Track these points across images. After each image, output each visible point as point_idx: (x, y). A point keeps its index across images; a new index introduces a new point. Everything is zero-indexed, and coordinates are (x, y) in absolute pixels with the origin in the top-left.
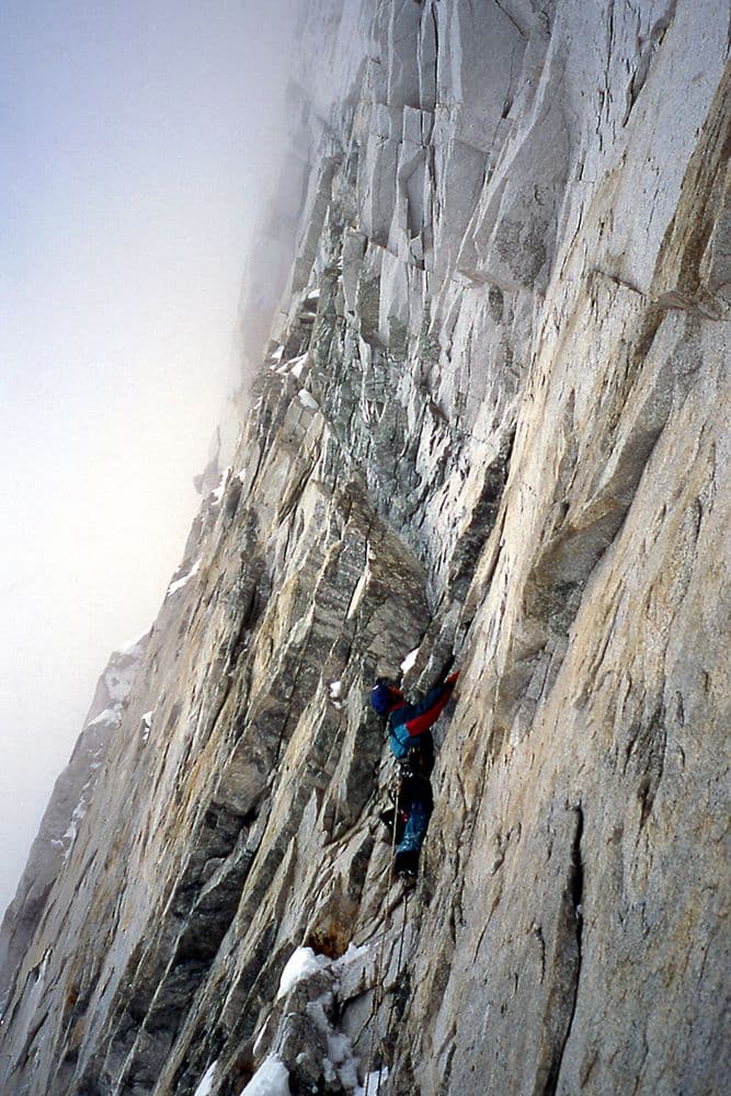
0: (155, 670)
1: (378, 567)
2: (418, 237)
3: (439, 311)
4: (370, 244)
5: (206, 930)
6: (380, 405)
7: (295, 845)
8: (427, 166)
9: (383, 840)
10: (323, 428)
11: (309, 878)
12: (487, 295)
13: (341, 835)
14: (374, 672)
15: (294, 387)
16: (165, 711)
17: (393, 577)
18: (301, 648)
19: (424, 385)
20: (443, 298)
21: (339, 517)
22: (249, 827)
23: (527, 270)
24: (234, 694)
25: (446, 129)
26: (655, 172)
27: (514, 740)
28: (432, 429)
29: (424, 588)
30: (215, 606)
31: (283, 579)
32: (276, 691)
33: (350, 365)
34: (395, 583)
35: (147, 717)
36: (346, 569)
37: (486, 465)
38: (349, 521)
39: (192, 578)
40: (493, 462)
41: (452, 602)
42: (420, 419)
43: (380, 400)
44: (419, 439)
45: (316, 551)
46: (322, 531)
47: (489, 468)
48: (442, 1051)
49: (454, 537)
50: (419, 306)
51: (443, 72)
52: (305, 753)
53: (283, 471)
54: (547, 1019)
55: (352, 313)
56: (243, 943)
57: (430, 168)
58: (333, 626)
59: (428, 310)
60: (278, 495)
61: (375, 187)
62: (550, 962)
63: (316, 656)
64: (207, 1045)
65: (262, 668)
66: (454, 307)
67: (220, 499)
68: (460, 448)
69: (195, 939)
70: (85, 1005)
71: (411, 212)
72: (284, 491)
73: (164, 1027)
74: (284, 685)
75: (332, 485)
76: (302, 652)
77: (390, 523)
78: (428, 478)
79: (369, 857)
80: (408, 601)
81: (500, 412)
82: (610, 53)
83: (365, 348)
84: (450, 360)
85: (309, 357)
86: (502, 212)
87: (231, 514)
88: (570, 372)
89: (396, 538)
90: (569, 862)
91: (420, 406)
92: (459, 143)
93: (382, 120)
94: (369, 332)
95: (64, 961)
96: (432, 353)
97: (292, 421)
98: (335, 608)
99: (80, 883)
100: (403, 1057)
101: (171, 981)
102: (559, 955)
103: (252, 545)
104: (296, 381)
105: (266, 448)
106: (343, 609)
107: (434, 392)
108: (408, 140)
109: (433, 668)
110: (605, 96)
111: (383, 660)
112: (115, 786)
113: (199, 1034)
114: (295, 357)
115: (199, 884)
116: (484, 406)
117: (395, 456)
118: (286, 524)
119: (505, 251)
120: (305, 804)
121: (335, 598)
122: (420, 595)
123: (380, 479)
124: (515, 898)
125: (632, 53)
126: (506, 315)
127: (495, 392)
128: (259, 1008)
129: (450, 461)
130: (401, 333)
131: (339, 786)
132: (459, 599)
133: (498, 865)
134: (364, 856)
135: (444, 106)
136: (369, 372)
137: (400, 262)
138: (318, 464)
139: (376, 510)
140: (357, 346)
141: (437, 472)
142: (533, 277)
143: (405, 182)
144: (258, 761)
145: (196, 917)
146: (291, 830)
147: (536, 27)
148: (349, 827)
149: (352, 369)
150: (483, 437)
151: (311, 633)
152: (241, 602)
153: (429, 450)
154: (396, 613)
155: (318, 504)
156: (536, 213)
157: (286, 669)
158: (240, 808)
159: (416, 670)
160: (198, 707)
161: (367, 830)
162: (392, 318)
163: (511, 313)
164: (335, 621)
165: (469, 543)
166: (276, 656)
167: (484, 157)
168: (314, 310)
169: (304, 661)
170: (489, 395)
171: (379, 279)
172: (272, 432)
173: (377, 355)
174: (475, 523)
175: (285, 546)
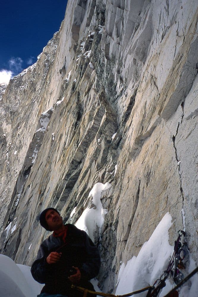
0: (54, 123)
1: (107, 114)
2: (119, 38)
3: (123, 55)
4: (108, 36)
5: (71, 183)
6: (109, 74)
7: (90, 170)
9: (108, 171)
10: (95, 75)
11: (94, 177)
12: (133, 59)
13: (99, 169)
14: (107, 139)
16: (58, 135)
17: (111, 117)
18: (91, 129)
19: (119, 72)
20: (124, 52)
21: (99, 101)
22: (80, 164)
23: (141, 58)
24: (76, 135)
25: (126, 15)
27: (132, 162)
28: (120, 83)
29: (117, 119)
31: (86, 110)
32: (86, 138)
34: (111, 118)
35: (53, 134)
36: (101, 113)
38: (102, 102)
39: (62, 102)
41: (122, 126)
42: (117, 79)
43: (109, 72)
44: (117, 84)
45: (94, 106)
46: (95, 102)
47: (131, 97)
48: (118, 209)
49: (123, 110)
51: (126, 2)
52: (93, 153)
53: (86, 84)
54: (133, 209)
55: (103, 49)
56: (80, 187)
57: (122, 23)
58: (98, 125)
59: (120, 54)
61: (110, 22)
62: (134, 202)
63: (94, 131)
64: (73, 204)
68: (125, 89)
69: (69, 184)
70: (43, 194)
71: (117, 31)
72: (86, 89)
73: (63, 200)
74: (87, 136)
75: (97, 90)
77: (110, 102)
78: (118, 93)
79: (105, 174)
80: (113, 123)
81: (134, 84)
83: (106, 60)
84: (124, 68)
85: (91, 52)
89: (111, 106)
90: (138, 189)
91: (117, 76)
92: (129, 20)
93: (112, 8)
94: (107, 56)
95: (36, 184)
96: (120, 64)
97: (88, 71)
98: (98, 121)
99: (39, 168)
100: (111, 209)
101: (65, 192)
102: (136, 201)
103: (79, 100)
104: (88, 59)
105: (81, 75)
106: (100, 121)
107: (121, 74)
108: (118, 15)
109: (118, 139)
110: (158, 32)
111: (108, 136)
112: (46, 149)
113: (71, 202)
114: (88, 51)
115: (70, 174)
116: (131, 82)
117: (112, 86)
118: (86, 96)
120: (93, 162)
121: (98, 119)
122: (116, 121)
123: (108, 92)
124: (130, 189)
125: (163, 27)
126: (137, 64)
127: (133, 80)
128: (84, 199)
129: (123, 91)
130: (114, 57)
131: (99, 160)
132: (124, 126)
133: (128, 182)
134: (104, 174)
135: (126, 10)
136: (107, 65)
137: (115, 42)
138: (94, 84)
139: (107, 99)
140: (104, 58)
141: (120, 93)
143: (116, 24)
144: (82, 152)
145: (69, 180)
146: (90, 167)
148: (101, 168)
149: (102, 63)
150: (130, 88)
151: (93, 126)
152: (77, 114)
153: (119, 87)
154: (111, 125)
155: (94, 94)
156: (144, 47)
157: (88, 133)
158: (78, 161)
159: (115, 139)
160: (67, 136)
161: (105, 169)
162: (112, 54)
164: (98, 124)
165: (126, 114)
166: (85, 129)
167: (134, 23)
168: (93, 38)
169: (91, 132)
170: (132, 80)
171: (109, 44)
172: (83, 72)
173: (109, 62)
174: (128, 110)
175: (86, 102)
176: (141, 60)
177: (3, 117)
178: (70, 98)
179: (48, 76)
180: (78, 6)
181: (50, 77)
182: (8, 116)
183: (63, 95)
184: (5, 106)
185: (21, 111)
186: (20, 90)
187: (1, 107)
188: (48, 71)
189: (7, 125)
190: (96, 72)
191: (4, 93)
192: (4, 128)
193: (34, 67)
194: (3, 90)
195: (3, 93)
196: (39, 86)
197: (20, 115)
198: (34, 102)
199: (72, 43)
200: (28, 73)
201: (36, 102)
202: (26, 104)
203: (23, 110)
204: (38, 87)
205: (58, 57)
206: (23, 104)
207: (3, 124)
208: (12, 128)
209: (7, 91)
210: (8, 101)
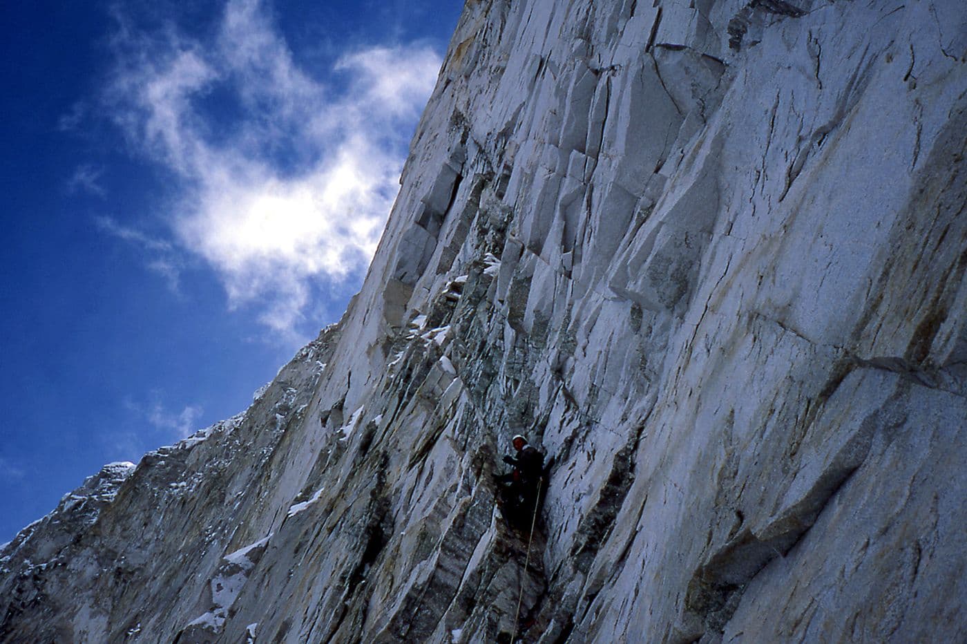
0: (265, 584)
1: (504, 526)
2: (570, 252)
3: (579, 314)
4: (526, 251)
6: (516, 382)
8: (585, 199)
10: (461, 392)
12: (630, 310)
14: (496, 626)
15: (435, 352)
16: (273, 626)
17: (516, 537)
18: (422, 590)
19: (559, 372)
20: (585, 303)
21: (471, 474)
23: (670, 297)
24: (348, 622)
25: (606, 174)
26: (829, 247)
28: (564, 410)
29: (542, 553)
30: (338, 535)
31: (406, 521)
32: (393, 628)
33: (494, 344)
34: (518, 544)
35: (252, 628)
36: (473, 523)
37: (615, 452)
38: (481, 480)
39: (313, 503)
40: (621, 451)
41: (575, 572)
42: (551, 400)
43: (517, 378)
44: (547, 418)
45: (444, 501)
46: (451, 483)
47: (618, 455)
49: (577, 511)
50: (562, 307)
51: (610, 130)
53: (419, 423)
55: (502, 302)
57: (587, 201)
58: (454, 574)
59: (569, 311)
60: (411, 443)
61: (538, 208)
63: (434, 600)
65: (380, 602)
66: (594, 313)
67: (348, 436)
68: (588, 432)
71: (566, 232)
72: (417, 441)
74: (401, 623)
75: (464, 443)
76: (423, 594)
78: (554, 452)
81: (629, 408)
82: (769, 143)
83: (510, 333)
84: (585, 355)
85: (451, 329)
86: (657, 248)
87: (363, 452)
88: (728, 392)
91: (553, 389)
92: (616, 186)
93: (552, 157)
94: (515, 318)
96: (568, 345)
97: (431, 381)
98: (458, 557)
103: (381, 485)
104: (437, 348)
105: (404, 400)
106: (464, 559)
107: (568, 379)
108: (572, 176)
109: (553, 632)
110: (760, 175)
111: (505, 617)
114: (438, 327)
116: (615, 401)
117: (525, 427)
118: (415, 470)
119: (655, 278)
121: (459, 548)
122: (538, 559)
125: (791, 147)
126: (644, 329)
127: (627, 390)
129: (577, 441)
130: (543, 325)
132: (582, 571)
135: (607, 156)
136: (511, 352)
137: (552, 268)
138: (452, 423)
140: (503, 329)
141: (563, 450)
142: (675, 302)
143: (565, 208)
147: (693, 109)
149: (495, 347)
150: (611, 426)
151: (433, 577)
152: (366, 536)
153: (558, 428)
154: (517, 572)
155: (450, 458)
156: (684, 254)
157: (406, 607)
160: (308, 628)
162: (537, 312)
163: (650, 328)
164: (457, 571)
165: (596, 520)
166: (396, 593)
167: (635, 201)
168: (459, 293)
169: (423, 603)
170: (620, 392)
171: (529, 280)
172: (411, 387)
173: (520, 340)
174: (602, 503)
175: (411, 492)
176: (668, 307)
177: (88, 585)
178: (347, 482)
179: (277, 458)
180: (416, 225)
181: (281, 461)
182: (107, 583)
183: (318, 483)
184: (103, 546)
185: (157, 569)
186: (170, 496)
187: (88, 548)
188: (279, 439)
189: (93, 616)
190: (465, 381)
191: (111, 501)
192: (77, 629)
193: (237, 423)
194: (110, 488)
195: (108, 498)
196: (240, 486)
197: (147, 585)
198: (211, 541)
199: (379, 330)
200: (212, 440)
201: (215, 543)
202: (177, 547)
203: (163, 568)
204: (236, 490)
205: (322, 395)
206: (170, 544)
207: (79, 613)
208: (108, 630)
209: (125, 494)
210: (119, 529)
